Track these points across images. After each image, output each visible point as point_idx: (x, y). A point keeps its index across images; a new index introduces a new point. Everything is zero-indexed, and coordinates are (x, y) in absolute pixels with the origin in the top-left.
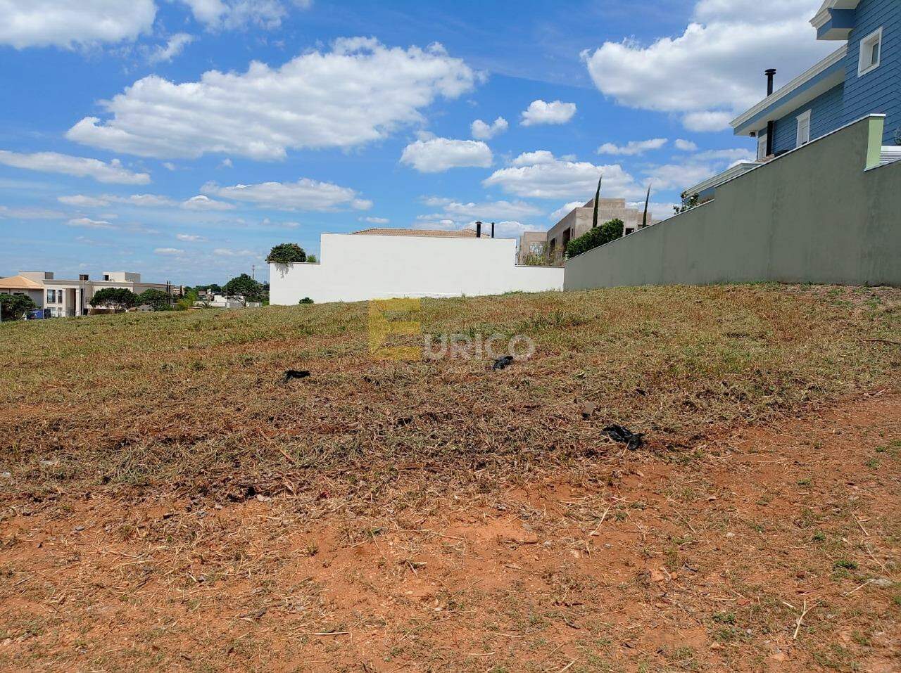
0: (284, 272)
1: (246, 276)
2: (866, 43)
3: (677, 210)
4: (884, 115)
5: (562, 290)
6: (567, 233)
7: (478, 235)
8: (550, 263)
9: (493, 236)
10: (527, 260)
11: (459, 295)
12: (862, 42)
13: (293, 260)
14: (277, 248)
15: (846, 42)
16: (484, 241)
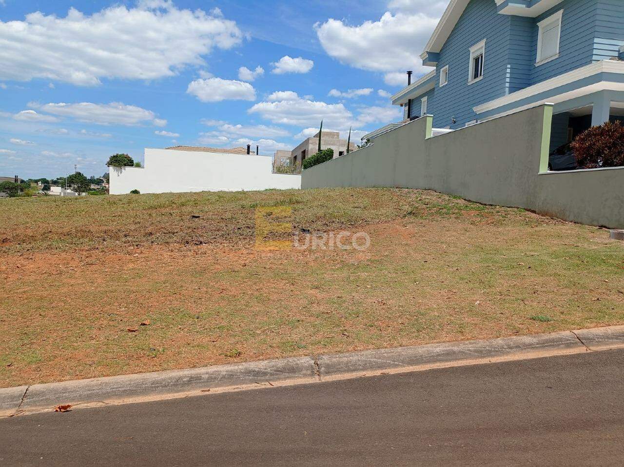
0: (119, 172)
1: (80, 174)
2: (442, 71)
3: (359, 147)
4: (432, 115)
5: (300, 188)
6: (304, 152)
7: (248, 153)
8: (293, 172)
9: (257, 154)
10: (279, 170)
11: (241, 190)
12: (442, 70)
13: (125, 165)
14: (114, 156)
15: (435, 68)
16: (252, 157)
